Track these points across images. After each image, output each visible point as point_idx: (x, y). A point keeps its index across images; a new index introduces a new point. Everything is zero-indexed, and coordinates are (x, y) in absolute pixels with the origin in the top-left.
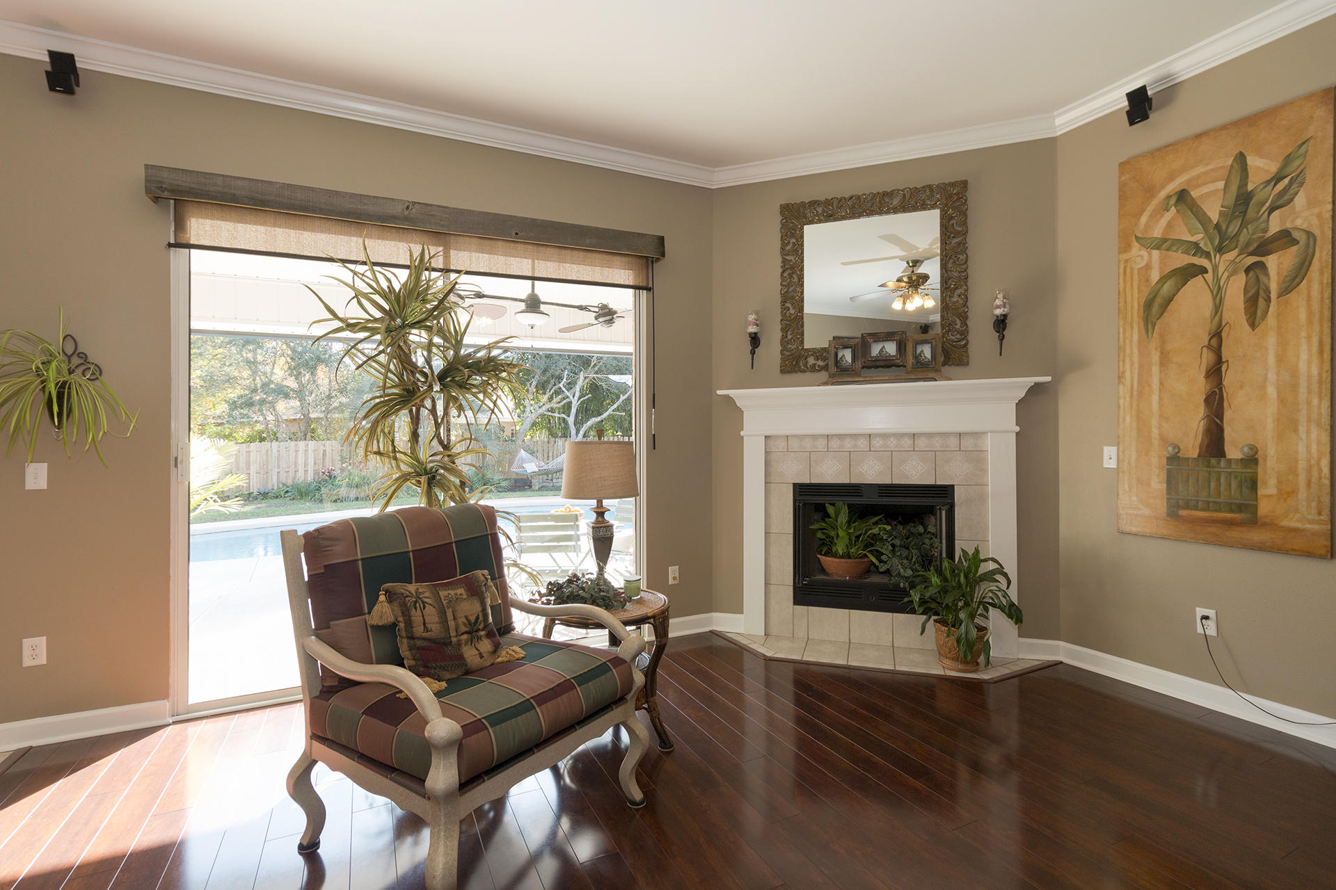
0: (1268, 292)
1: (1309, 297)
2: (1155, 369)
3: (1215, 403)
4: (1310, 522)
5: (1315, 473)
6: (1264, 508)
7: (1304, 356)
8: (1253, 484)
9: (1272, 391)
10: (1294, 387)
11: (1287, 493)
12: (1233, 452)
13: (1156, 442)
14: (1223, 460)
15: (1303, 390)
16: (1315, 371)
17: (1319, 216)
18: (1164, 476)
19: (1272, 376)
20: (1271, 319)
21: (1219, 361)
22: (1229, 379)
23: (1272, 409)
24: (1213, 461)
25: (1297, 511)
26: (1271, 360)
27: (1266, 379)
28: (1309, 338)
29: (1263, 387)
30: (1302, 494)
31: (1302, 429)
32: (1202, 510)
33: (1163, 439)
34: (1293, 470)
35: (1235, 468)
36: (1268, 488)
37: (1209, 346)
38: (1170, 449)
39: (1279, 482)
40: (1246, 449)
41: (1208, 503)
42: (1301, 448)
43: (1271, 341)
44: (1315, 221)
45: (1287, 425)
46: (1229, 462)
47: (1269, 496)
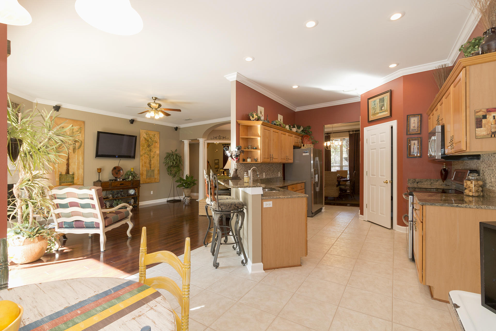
0: (76, 148)
1: (81, 150)
3: (68, 165)
4: (81, 183)
5: (82, 176)
6: (75, 182)
7: (81, 159)
8: (73, 178)
9: (76, 164)
10: (79, 163)
11: (78, 179)
12: (71, 173)
13: (57, 172)
14: (69, 175)
15: (80, 164)
16: (82, 161)
17: (82, 139)
18: (59, 178)
19: (76, 161)
20: (76, 153)
21: (69, 158)
22: (70, 161)
23: (76, 166)
24: (68, 175)
25: (79, 181)
26: (76, 159)
27: (75, 162)
28: (81, 156)
29: (75, 163)
30: (80, 179)
31: (80, 169)
32: (66, 183)
33: (59, 171)
34: (79, 176)
35: (71, 176)
36: (75, 179)
38: (60, 173)
39: (77, 178)
40: (73, 173)
41: (66, 182)
42: (80, 172)
43: (76, 156)
44: (82, 140)
45: (78, 169)
46: (70, 175)
47: (76, 180)
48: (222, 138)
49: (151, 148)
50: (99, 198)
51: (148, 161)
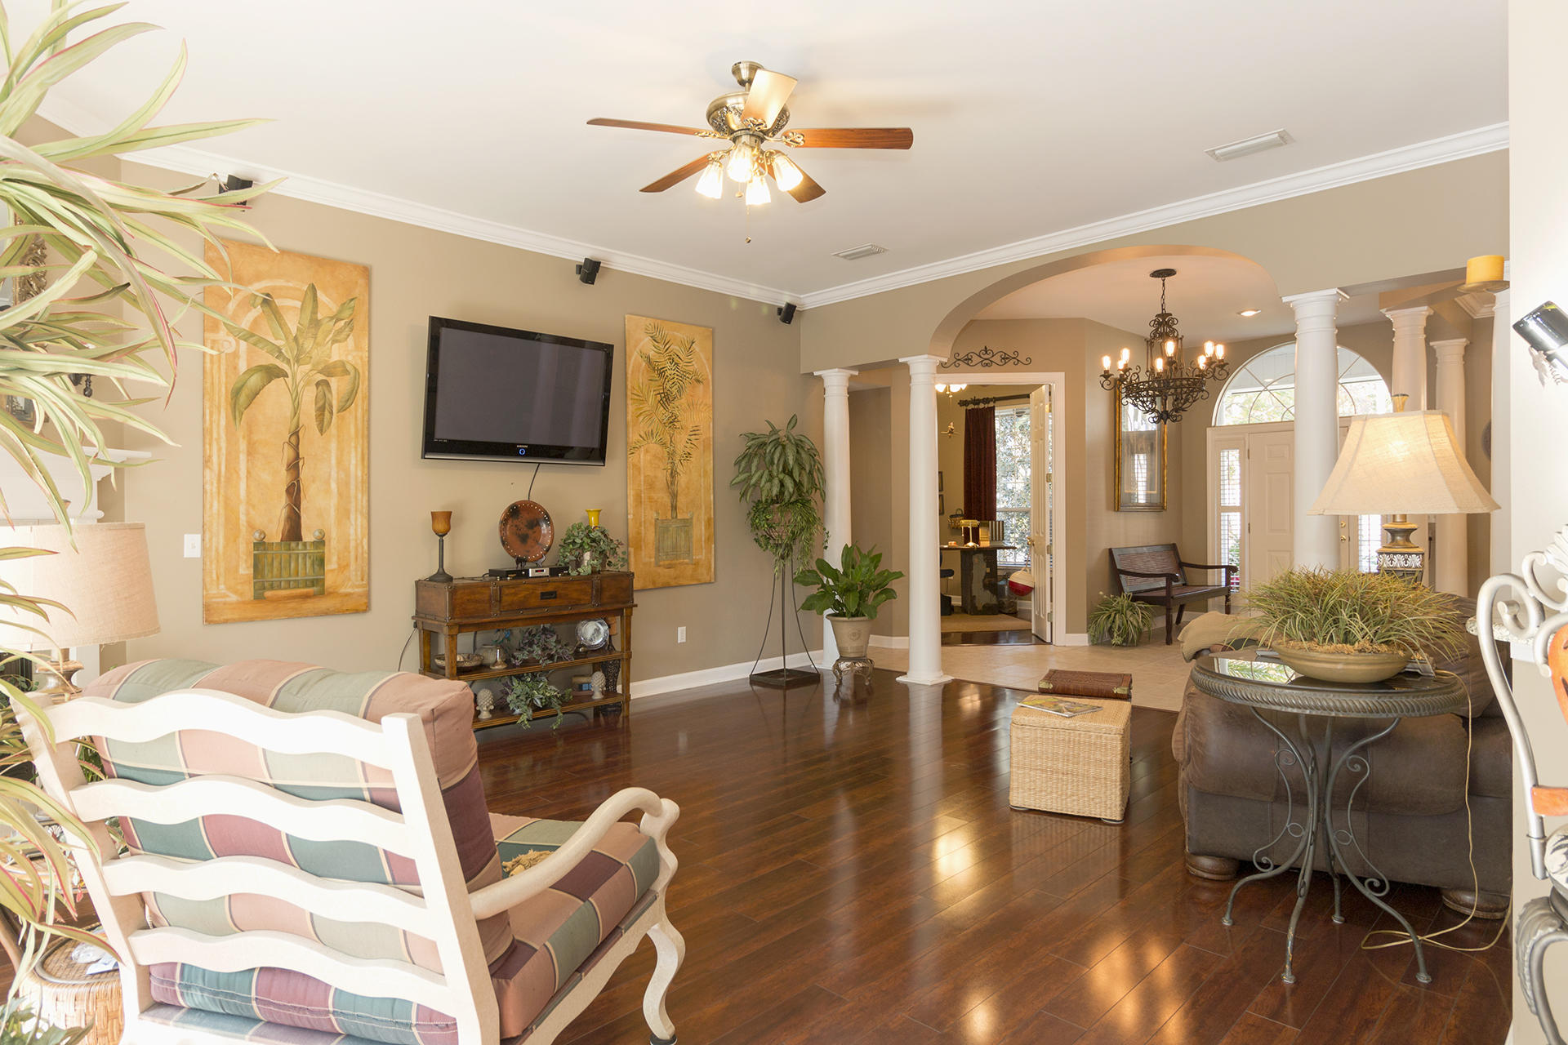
0: (331, 406)
1: (356, 417)
2: (243, 457)
3: (294, 492)
4: (358, 587)
5: (360, 550)
6: (329, 580)
7: (353, 462)
8: (321, 562)
9: (334, 486)
10: (347, 484)
11: (343, 567)
12: (308, 536)
13: (243, 529)
14: (300, 543)
15: (352, 487)
16: (359, 474)
17: (361, 358)
18: (251, 561)
19: (334, 474)
20: (333, 430)
21: (297, 457)
22: (304, 474)
23: (334, 501)
24: (293, 544)
25: (349, 579)
26: (334, 461)
27: (330, 475)
28: (356, 448)
29: (328, 483)
30: (353, 567)
31: (352, 517)
32: (285, 589)
33: (251, 526)
34: (347, 548)
35: (310, 550)
36: (331, 565)
37: (289, 443)
38: (257, 535)
39: (339, 558)
40: (317, 534)
41: (289, 581)
42: (352, 531)
43: (333, 446)
44: (359, 361)
45: (344, 513)
46: (305, 544)
47: (332, 571)
48: (997, 359)
49: (676, 412)
50: (444, 792)
51: (662, 476)
